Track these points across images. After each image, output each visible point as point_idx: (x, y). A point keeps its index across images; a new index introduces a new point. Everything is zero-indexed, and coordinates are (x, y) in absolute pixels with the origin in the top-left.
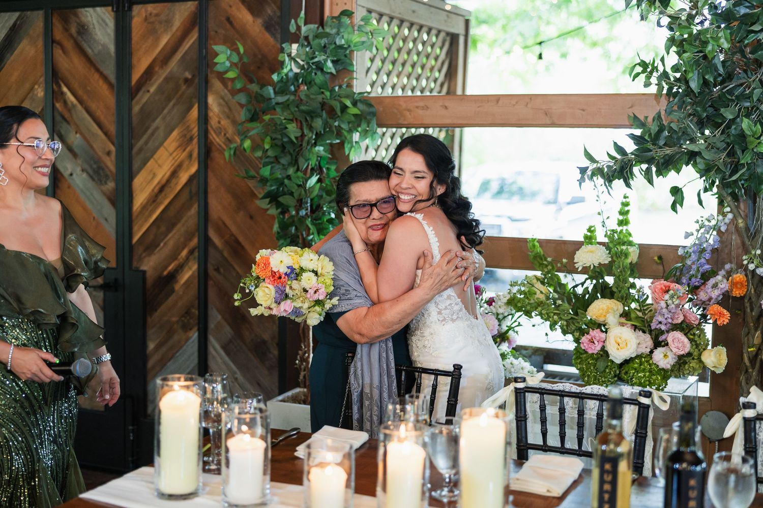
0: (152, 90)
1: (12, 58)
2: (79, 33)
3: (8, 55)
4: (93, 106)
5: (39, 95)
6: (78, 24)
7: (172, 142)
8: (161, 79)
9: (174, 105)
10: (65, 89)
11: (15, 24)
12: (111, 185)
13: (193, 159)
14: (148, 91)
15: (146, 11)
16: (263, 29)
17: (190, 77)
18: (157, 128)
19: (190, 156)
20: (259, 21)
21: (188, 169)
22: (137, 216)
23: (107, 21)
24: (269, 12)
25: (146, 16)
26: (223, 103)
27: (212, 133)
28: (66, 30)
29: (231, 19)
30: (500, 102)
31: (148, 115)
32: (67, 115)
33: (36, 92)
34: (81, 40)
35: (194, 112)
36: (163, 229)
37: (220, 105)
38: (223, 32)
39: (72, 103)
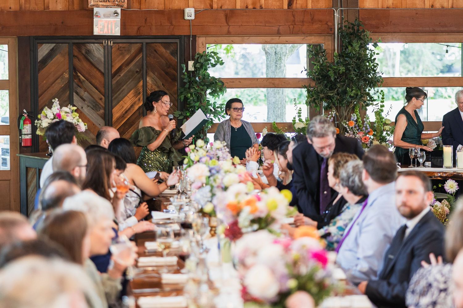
0: (122, 75)
1: (52, 62)
2: (86, 53)
3: (49, 61)
4: (93, 81)
5: (66, 77)
6: (86, 50)
7: (131, 94)
8: (126, 71)
9: (132, 81)
10: (79, 74)
11: (53, 49)
12: (102, 111)
13: (140, 101)
14: (120, 76)
15: (118, 46)
16: (170, 55)
17: (139, 71)
18: (124, 89)
19: (139, 99)
20: (168, 51)
21: (138, 104)
22: (115, 123)
23: (100, 49)
24: (172, 48)
25: (119, 48)
26: (153, 80)
27: (149, 90)
28: (80, 51)
29: (156, 50)
30: (258, 80)
31: (119, 85)
32: (80, 84)
33: (64, 75)
34: (87, 55)
35: (141, 83)
36: (127, 127)
37: (152, 81)
38: (153, 55)
39: (83, 80)
